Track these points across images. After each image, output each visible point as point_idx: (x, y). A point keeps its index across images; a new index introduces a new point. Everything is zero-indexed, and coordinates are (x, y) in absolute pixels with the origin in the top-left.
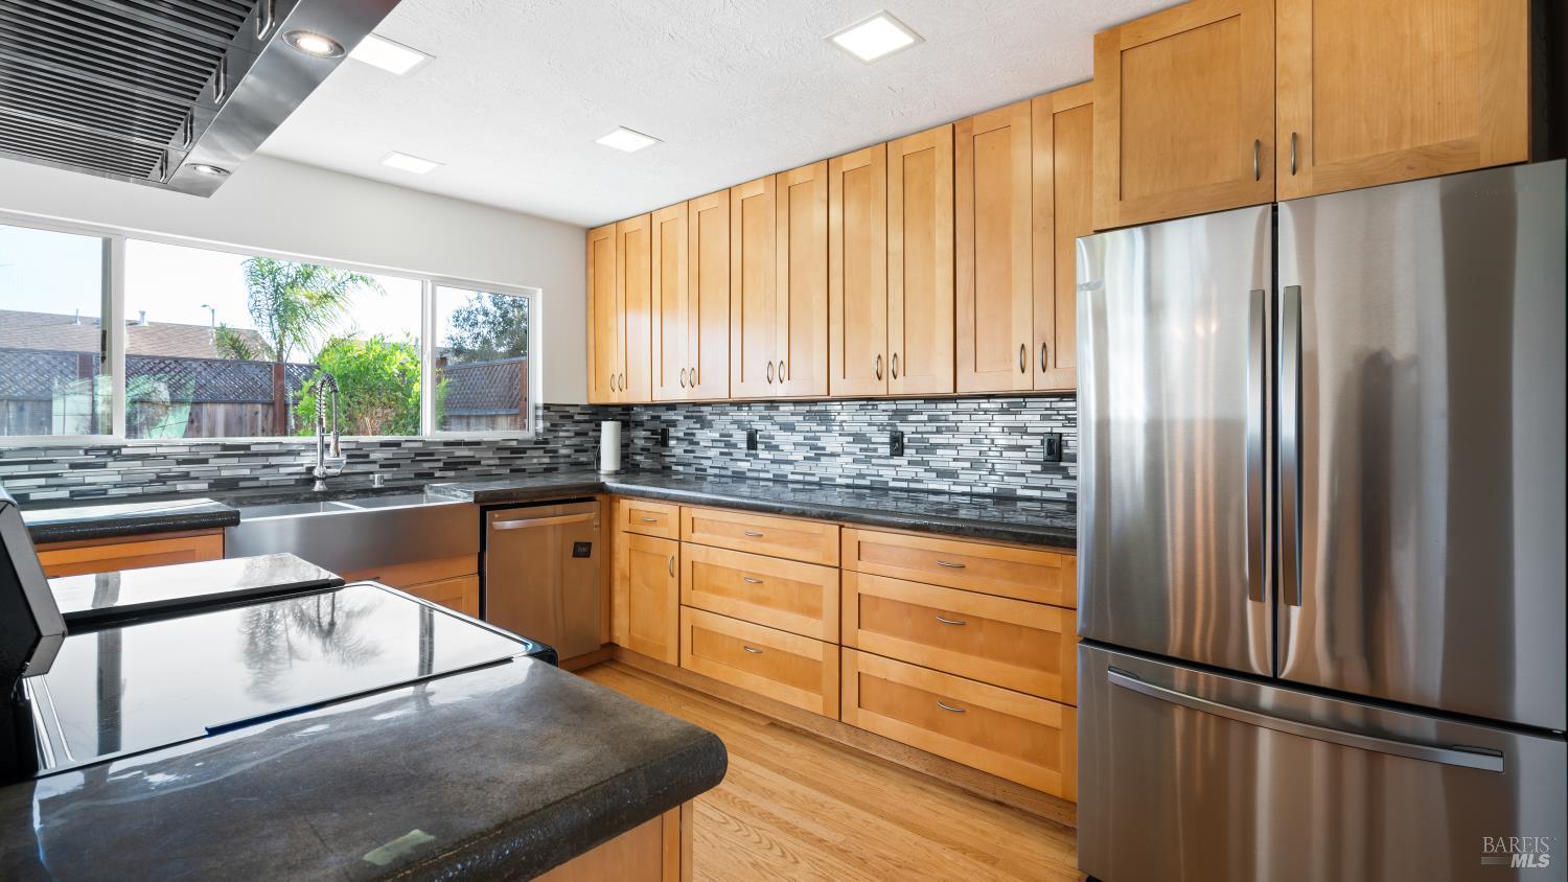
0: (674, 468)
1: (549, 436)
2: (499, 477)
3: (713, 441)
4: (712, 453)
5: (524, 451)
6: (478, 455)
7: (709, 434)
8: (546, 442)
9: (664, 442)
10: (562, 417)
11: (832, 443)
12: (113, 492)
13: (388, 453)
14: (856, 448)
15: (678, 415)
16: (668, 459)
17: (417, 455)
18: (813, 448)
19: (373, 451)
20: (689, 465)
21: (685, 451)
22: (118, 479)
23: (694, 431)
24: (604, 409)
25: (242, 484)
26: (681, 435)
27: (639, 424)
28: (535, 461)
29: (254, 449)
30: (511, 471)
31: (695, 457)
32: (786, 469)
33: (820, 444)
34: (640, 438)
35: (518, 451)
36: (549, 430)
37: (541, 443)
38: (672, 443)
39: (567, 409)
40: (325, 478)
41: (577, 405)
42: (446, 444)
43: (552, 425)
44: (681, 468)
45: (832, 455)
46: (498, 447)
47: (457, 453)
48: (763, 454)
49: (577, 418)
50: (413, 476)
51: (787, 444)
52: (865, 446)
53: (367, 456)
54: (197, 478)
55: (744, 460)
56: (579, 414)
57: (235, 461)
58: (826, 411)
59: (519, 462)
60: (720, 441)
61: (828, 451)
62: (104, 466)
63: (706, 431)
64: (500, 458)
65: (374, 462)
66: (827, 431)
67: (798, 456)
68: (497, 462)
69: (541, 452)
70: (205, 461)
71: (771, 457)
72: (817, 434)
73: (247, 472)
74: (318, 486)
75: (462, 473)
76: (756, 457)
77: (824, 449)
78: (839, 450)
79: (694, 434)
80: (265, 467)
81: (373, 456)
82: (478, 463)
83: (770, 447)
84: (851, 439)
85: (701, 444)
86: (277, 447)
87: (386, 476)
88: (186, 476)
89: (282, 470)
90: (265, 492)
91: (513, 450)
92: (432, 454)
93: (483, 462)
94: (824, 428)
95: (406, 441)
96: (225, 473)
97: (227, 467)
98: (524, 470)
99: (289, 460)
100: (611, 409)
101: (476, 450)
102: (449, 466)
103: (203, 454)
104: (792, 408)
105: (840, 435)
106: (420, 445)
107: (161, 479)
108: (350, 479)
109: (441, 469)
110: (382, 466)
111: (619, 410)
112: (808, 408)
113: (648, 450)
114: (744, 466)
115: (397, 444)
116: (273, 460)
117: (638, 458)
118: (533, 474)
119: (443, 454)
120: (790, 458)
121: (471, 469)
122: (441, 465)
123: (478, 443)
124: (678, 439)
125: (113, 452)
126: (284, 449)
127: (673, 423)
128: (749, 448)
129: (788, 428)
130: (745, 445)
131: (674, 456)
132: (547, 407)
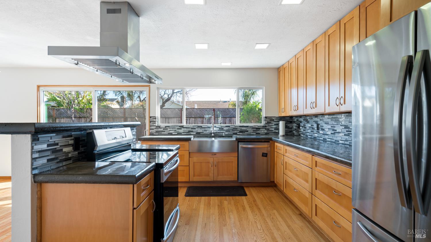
0: (301, 135)
1: (267, 125)
2: (253, 135)
3: (309, 127)
4: (309, 131)
5: (260, 129)
6: (248, 129)
7: (309, 125)
8: (266, 126)
9: (299, 127)
10: (270, 120)
11: (339, 129)
12: (183, 134)
13: (227, 128)
14: (345, 130)
15: (302, 119)
16: (300, 132)
17: (233, 129)
18: (333, 130)
19: (224, 128)
20: (304, 134)
21: (304, 130)
22: (183, 131)
23: (305, 124)
24: (284, 118)
25: (201, 133)
26: (303, 125)
27: (294, 122)
28: (263, 131)
29: (203, 127)
30: (256, 134)
31: (306, 132)
32: (326, 137)
33: (335, 129)
34: (294, 126)
35: (258, 129)
36: (266, 124)
37: (264, 127)
38: (301, 127)
39: (272, 118)
40: (214, 133)
41: (275, 117)
42: (240, 126)
43: (267, 122)
44: (302, 135)
45: (339, 133)
46: (252, 128)
47: (242, 129)
48: (321, 132)
49: (275, 120)
50: (232, 134)
51: (326, 128)
52: (348, 130)
53: (223, 129)
54: (194, 132)
55: (316, 133)
56: (276, 119)
57: (199, 129)
58: (337, 117)
59: (258, 131)
60: (311, 127)
61: (337, 131)
62: (181, 129)
63: (308, 124)
64: (253, 130)
65: (225, 130)
66: (337, 124)
67: (329, 133)
68: (252, 131)
69: (264, 129)
70: (195, 129)
71: (322, 133)
72: (335, 125)
73: (201, 131)
74: (213, 135)
75: (243, 134)
76: (319, 132)
77: (336, 130)
78: (340, 131)
79: (305, 125)
80: (205, 130)
81: (224, 129)
82: (248, 131)
83: (323, 130)
84: (343, 127)
85: (307, 128)
86: (206, 126)
87: (226, 133)
88: (192, 131)
89: (207, 131)
90: (205, 135)
91: (257, 128)
92: (237, 129)
93: (249, 131)
94: (336, 123)
95: (231, 126)
96: (199, 131)
97: (199, 130)
98: (260, 134)
99: (209, 129)
100: (286, 118)
101: (247, 128)
102: (241, 132)
103: (195, 127)
104: (328, 116)
105: (341, 126)
106: (234, 127)
107: (189, 132)
108: (220, 133)
109: (239, 132)
110: (226, 131)
111: (289, 118)
112: (332, 117)
113: (296, 129)
114: (316, 135)
115: (229, 126)
116: (206, 129)
117: (294, 132)
118: (262, 135)
119: (239, 129)
120: (327, 133)
121: (246, 133)
122: (239, 131)
123: (248, 126)
124: (302, 126)
125: (182, 127)
126: (208, 127)
127: (301, 122)
128: (317, 130)
129: (327, 123)
130: (316, 129)
131: (301, 131)
132: (266, 117)
